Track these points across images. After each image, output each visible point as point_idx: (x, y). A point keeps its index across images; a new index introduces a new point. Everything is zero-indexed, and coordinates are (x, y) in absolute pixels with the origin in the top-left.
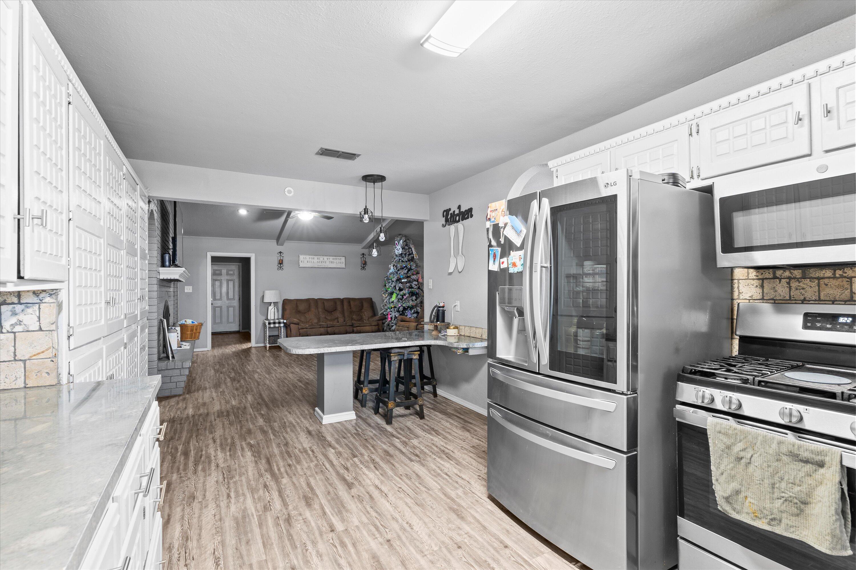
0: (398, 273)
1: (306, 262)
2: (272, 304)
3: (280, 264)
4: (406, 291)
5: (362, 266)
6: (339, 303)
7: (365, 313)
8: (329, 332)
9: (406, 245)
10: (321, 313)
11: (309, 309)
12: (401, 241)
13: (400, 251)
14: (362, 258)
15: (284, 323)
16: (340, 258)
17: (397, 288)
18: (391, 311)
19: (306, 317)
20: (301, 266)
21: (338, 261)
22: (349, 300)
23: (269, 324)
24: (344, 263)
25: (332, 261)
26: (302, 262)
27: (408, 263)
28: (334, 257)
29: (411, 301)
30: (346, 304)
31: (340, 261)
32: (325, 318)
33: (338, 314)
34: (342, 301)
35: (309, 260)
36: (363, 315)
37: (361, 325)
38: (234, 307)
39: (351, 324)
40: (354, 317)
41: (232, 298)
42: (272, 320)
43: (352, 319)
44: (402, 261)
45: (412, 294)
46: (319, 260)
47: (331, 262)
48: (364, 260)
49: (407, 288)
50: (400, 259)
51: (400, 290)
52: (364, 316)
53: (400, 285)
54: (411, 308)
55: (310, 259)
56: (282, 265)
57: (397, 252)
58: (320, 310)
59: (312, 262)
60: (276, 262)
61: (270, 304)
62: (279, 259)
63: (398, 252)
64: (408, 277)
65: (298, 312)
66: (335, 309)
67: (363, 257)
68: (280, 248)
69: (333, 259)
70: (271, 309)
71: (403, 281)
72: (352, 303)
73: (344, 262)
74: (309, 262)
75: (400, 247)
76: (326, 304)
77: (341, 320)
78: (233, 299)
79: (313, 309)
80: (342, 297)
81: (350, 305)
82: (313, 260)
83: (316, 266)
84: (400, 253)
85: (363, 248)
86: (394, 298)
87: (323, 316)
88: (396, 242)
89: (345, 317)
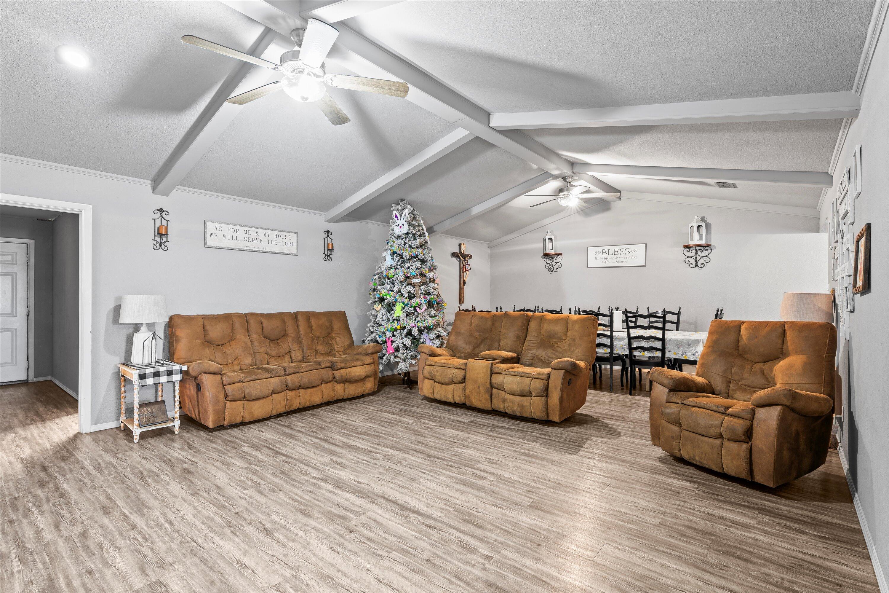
0: (406, 267)
1: (220, 235)
2: (143, 328)
3: (161, 235)
4: (420, 300)
5: (326, 253)
6: (289, 323)
7: (338, 339)
8: (290, 385)
9: (414, 219)
10: (256, 343)
11: (231, 338)
12: (406, 211)
13: (405, 229)
14: (326, 239)
15: (181, 372)
16: (288, 234)
17: (406, 295)
18: (394, 336)
19: (225, 353)
20: (210, 243)
21: (284, 240)
22: (309, 316)
23: (143, 377)
24: (295, 246)
25: (274, 239)
26: (211, 236)
27: (421, 250)
28: (278, 233)
29: (428, 317)
30: (302, 321)
31: (288, 241)
32: (267, 353)
33: (289, 344)
34: (295, 316)
35: (227, 234)
36: (335, 343)
37: (346, 366)
38: (13, 331)
39: (328, 364)
40: (320, 347)
41: (9, 311)
42: (149, 365)
43: (317, 352)
44: (410, 246)
45: (430, 304)
46: (247, 236)
47: (272, 242)
48: (329, 241)
49: (421, 293)
50: (405, 243)
51: (411, 297)
52: (336, 346)
53: (409, 288)
54: (429, 329)
55: (230, 232)
56: (164, 240)
57: (397, 231)
58: (254, 337)
59: (234, 238)
60: (151, 233)
61: (137, 328)
62: (158, 224)
63: (401, 229)
64: (423, 275)
65: (209, 343)
66: (284, 335)
67: (328, 236)
68: (160, 201)
69: (276, 236)
70: (139, 338)
71: (414, 281)
72: (313, 321)
73: (296, 244)
74: (227, 237)
75: (404, 222)
76: (265, 323)
77: (297, 355)
78: (13, 313)
79: (240, 335)
80: (292, 310)
81: (310, 326)
82: (235, 234)
83: (242, 248)
84: (405, 232)
85: (328, 221)
86: (398, 311)
87: (263, 349)
88: (395, 213)
89: (303, 349)
